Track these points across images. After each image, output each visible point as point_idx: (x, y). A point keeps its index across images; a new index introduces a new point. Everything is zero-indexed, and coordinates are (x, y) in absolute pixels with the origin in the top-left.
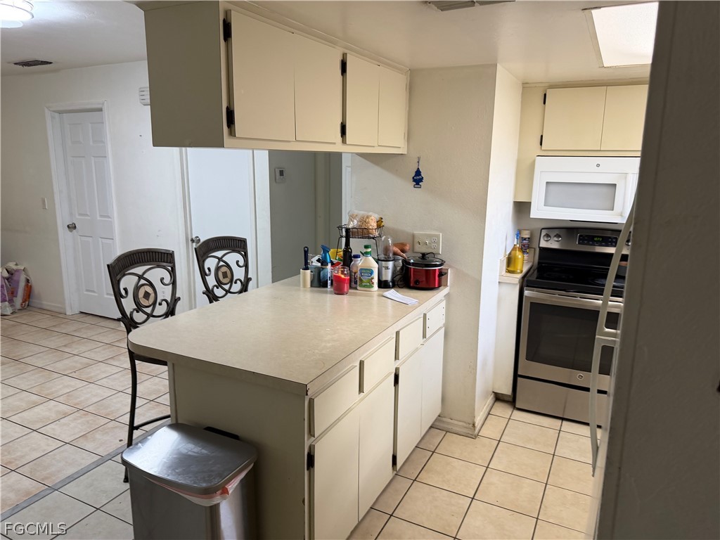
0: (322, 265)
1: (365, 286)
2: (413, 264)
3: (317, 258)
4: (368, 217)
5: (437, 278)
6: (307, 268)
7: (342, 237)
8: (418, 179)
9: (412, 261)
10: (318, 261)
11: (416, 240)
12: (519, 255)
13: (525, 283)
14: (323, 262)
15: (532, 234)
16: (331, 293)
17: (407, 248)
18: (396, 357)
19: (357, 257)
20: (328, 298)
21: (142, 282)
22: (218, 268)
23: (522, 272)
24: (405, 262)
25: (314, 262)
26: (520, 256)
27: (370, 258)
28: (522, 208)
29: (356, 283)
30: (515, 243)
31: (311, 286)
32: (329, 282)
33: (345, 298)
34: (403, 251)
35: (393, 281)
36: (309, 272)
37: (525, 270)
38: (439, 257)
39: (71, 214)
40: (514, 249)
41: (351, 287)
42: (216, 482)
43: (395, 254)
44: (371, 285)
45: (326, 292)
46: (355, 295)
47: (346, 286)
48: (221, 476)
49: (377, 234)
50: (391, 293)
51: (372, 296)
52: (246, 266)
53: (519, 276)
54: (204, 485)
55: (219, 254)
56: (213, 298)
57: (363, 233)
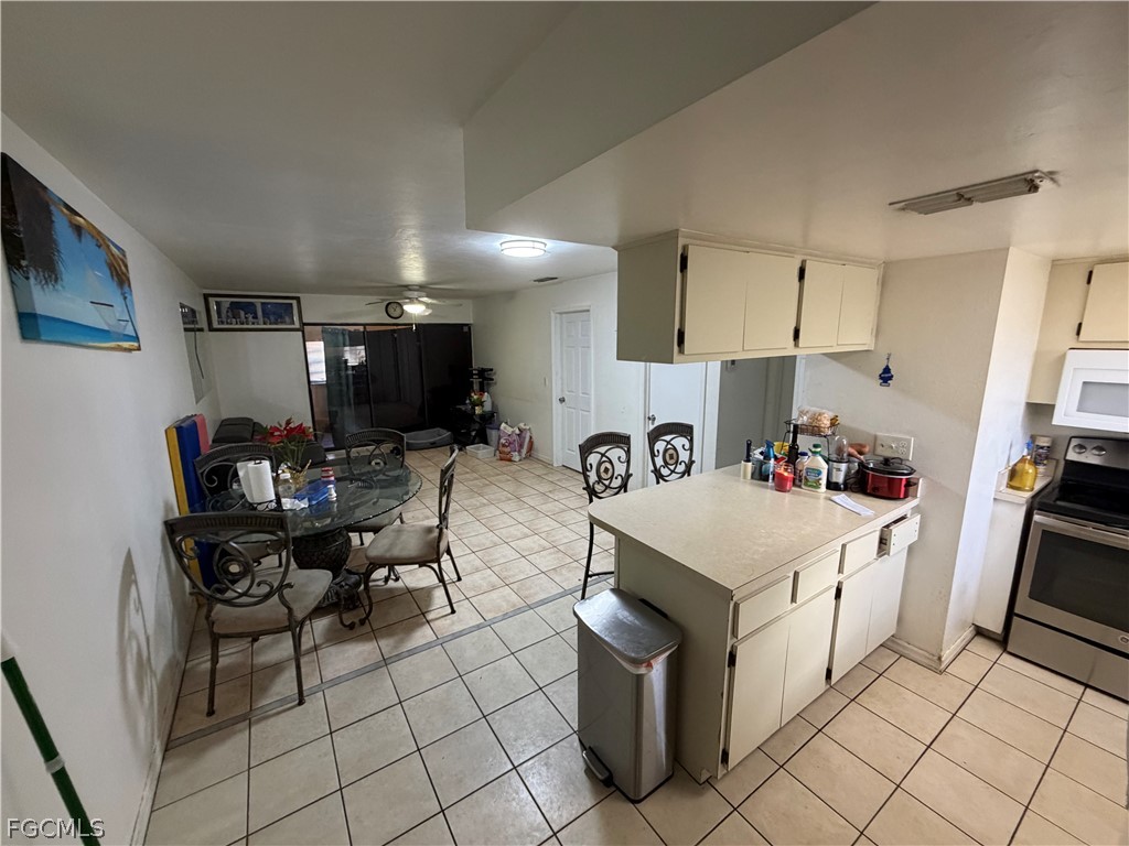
0: (765, 458)
1: (810, 486)
2: (872, 469)
3: (760, 450)
4: (820, 415)
5: (903, 489)
6: (748, 461)
7: (789, 432)
8: (886, 377)
9: (871, 465)
10: (762, 453)
11: (879, 442)
12: (1030, 469)
13: (1036, 505)
14: (767, 456)
15: (1054, 442)
16: (771, 488)
17: (867, 450)
18: (840, 571)
19: (804, 454)
20: (768, 494)
21: (604, 459)
22: (666, 450)
23: (1032, 489)
24: (861, 464)
25: (757, 454)
26: (1030, 471)
27: (820, 458)
28: (1039, 411)
29: (800, 481)
30: (1025, 454)
31: (752, 478)
32: (771, 476)
33: (787, 496)
34: (861, 453)
35: (845, 483)
36: (750, 464)
37: (1037, 487)
38: (908, 463)
39: (562, 391)
40: (1023, 460)
41: (794, 484)
42: (643, 655)
43: (850, 455)
44: (817, 485)
45: (767, 487)
46: (799, 494)
47: (789, 484)
48: (648, 652)
49: (830, 433)
50: (841, 497)
51: (818, 498)
52: (691, 449)
53: (1028, 495)
54: (633, 655)
55: (668, 438)
56: (659, 477)
57: (814, 430)
